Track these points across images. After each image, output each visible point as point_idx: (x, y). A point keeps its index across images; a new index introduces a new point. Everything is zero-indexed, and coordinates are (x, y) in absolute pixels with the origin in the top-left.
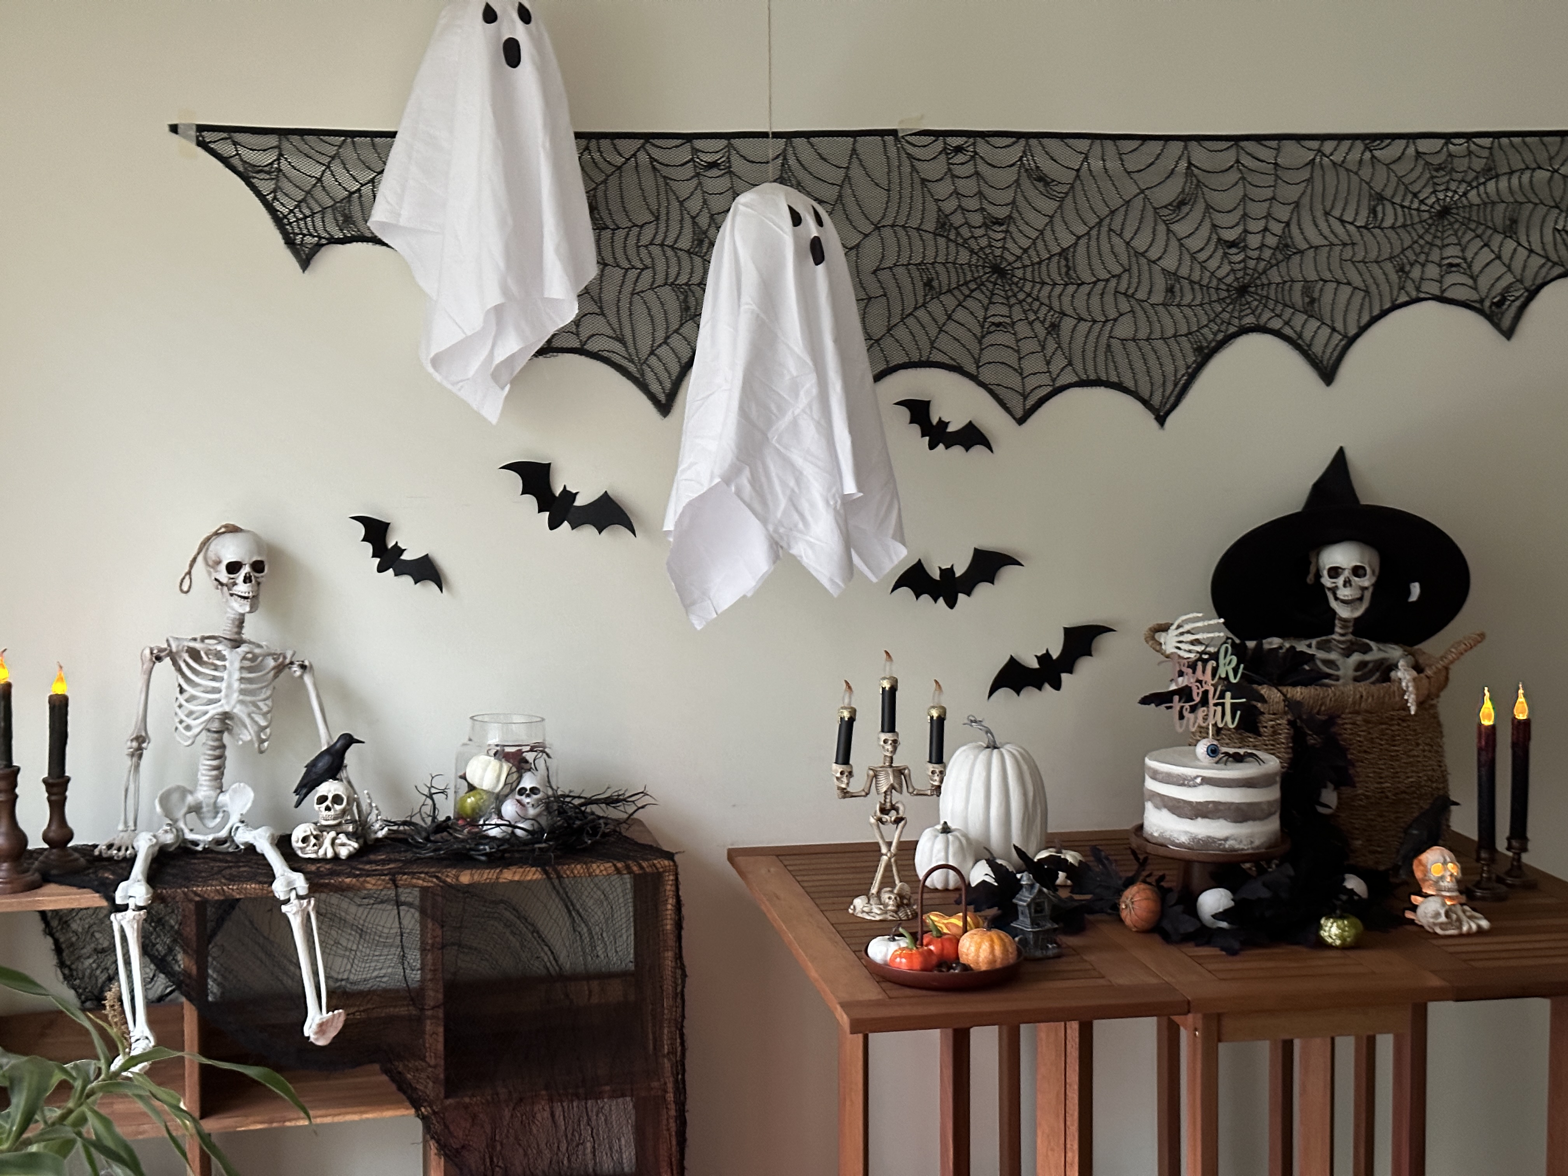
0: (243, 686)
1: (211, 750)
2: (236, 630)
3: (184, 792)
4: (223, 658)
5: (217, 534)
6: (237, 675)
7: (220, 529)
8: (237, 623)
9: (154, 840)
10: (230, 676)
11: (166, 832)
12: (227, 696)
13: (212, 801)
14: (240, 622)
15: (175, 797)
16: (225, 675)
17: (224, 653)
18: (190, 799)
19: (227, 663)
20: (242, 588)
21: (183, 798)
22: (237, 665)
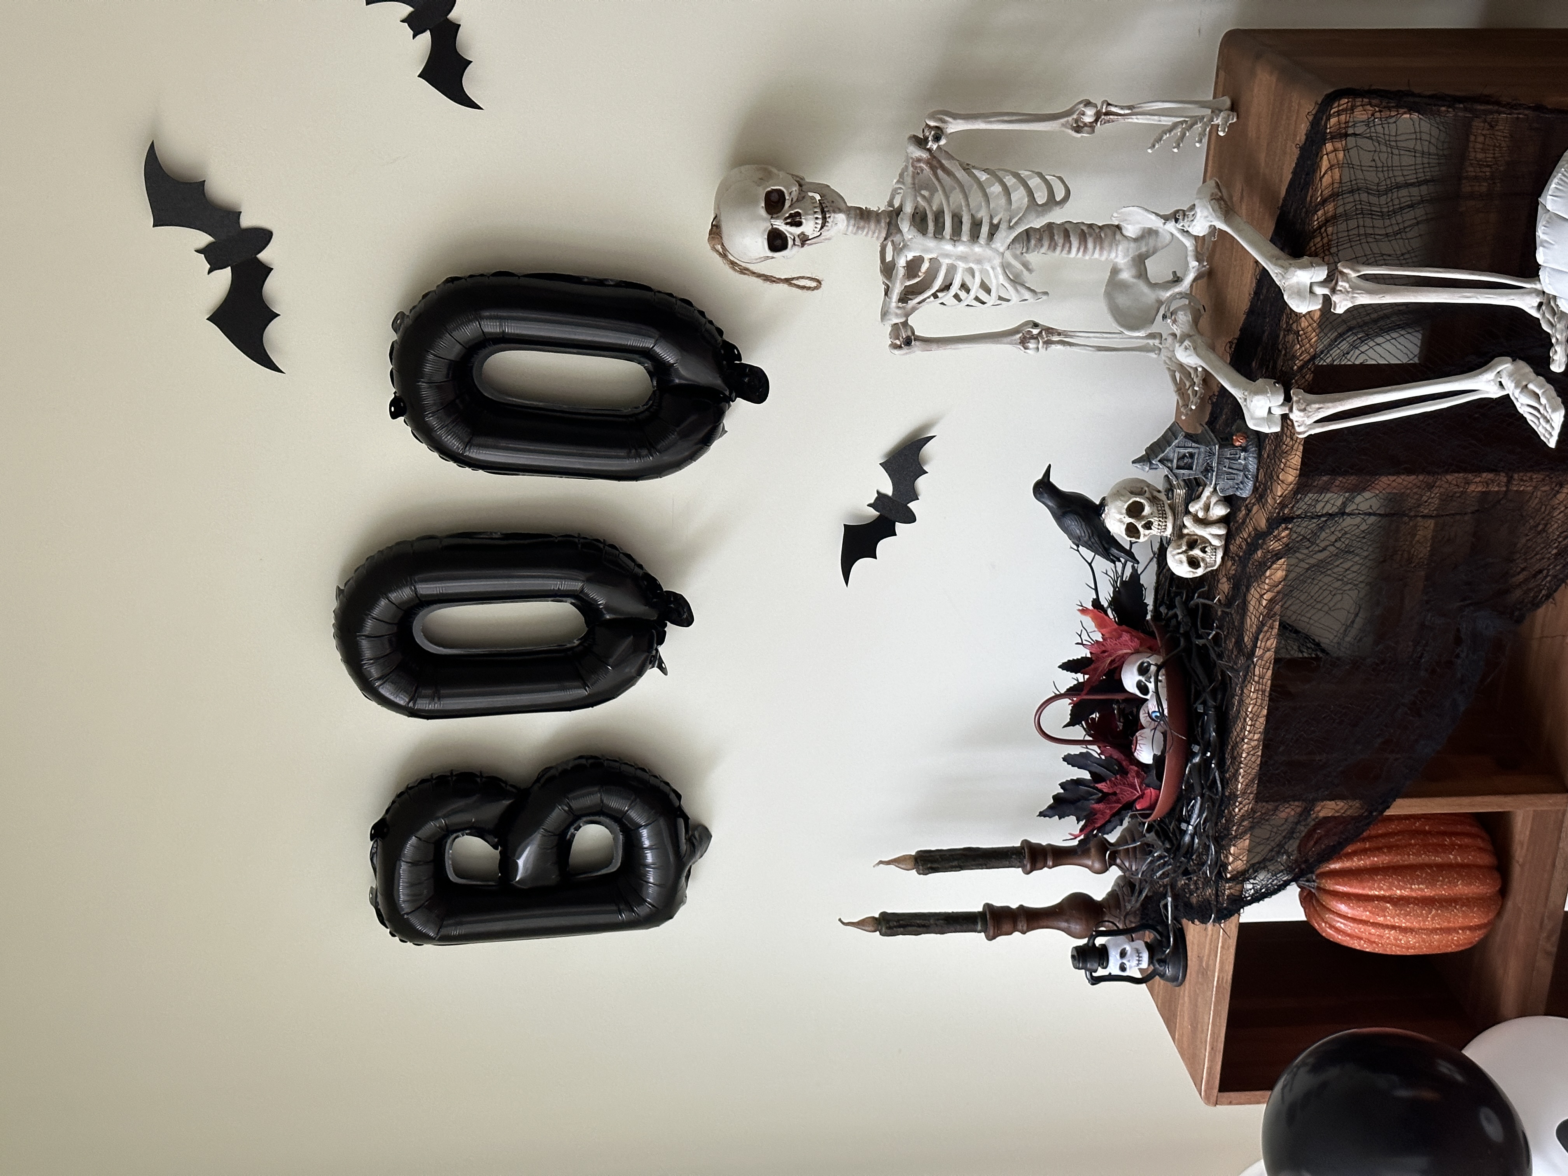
0: (965, 238)
1: (1055, 249)
2: (872, 225)
3: (1114, 284)
4: (918, 261)
5: (724, 256)
6: (948, 247)
7: (717, 251)
8: (862, 224)
9: (1187, 343)
10: (947, 256)
11: (1175, 321)
12: (979, 262)
13: (1132, 245)
14: (863, 215)
15: (1122, 300)
16: (945, 262)
17: (910, 257)
18: (1126, 275)
19: (927, 257)
20: (809, 226)
21: (1123, 286)
22: (931, 243)
